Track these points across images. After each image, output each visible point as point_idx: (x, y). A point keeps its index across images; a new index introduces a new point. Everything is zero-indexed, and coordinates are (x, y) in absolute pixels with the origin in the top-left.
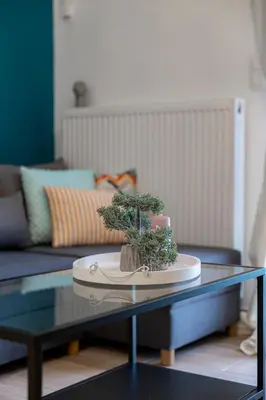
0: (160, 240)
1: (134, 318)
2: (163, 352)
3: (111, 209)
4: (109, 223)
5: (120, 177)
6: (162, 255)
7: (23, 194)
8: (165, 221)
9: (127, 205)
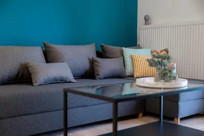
0: (170, 71)
1: (162, 97)
2: (175, 119)
3: (151, 59)
4: (151, 65)
5: (161, 51)
6: (170, 77)
7: (123, 57)
8: (174, 65)
9: (157, 58)
